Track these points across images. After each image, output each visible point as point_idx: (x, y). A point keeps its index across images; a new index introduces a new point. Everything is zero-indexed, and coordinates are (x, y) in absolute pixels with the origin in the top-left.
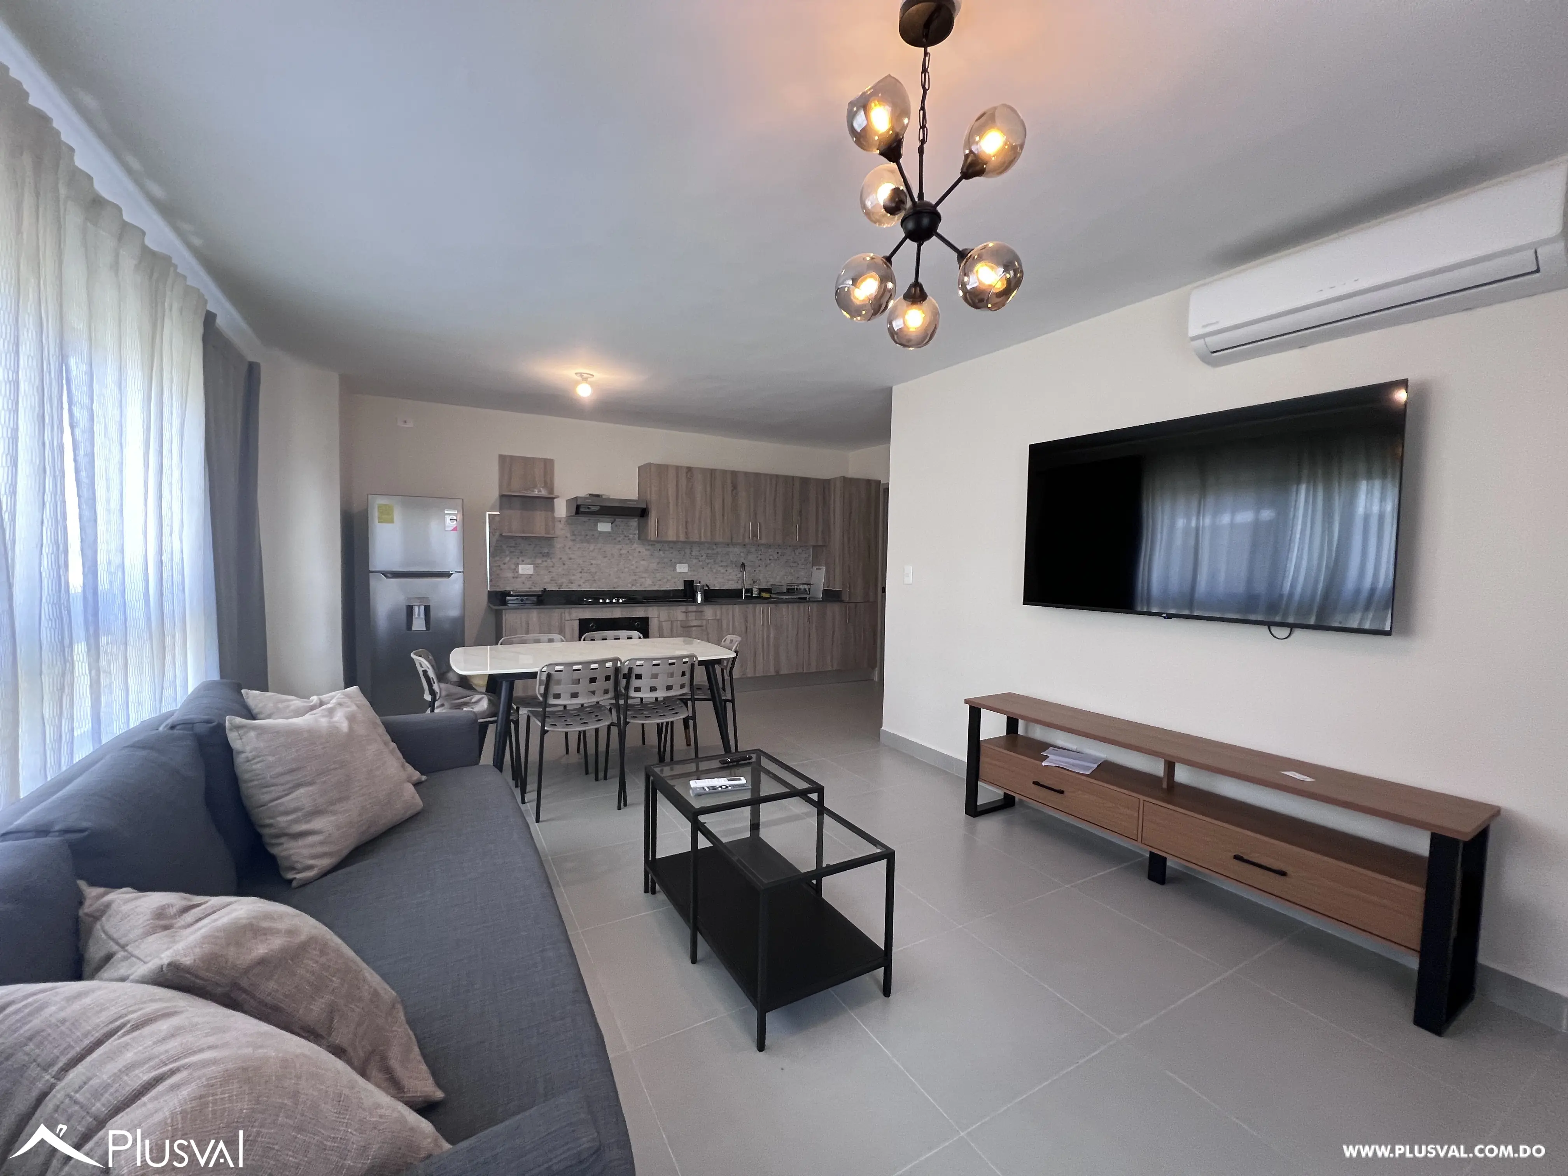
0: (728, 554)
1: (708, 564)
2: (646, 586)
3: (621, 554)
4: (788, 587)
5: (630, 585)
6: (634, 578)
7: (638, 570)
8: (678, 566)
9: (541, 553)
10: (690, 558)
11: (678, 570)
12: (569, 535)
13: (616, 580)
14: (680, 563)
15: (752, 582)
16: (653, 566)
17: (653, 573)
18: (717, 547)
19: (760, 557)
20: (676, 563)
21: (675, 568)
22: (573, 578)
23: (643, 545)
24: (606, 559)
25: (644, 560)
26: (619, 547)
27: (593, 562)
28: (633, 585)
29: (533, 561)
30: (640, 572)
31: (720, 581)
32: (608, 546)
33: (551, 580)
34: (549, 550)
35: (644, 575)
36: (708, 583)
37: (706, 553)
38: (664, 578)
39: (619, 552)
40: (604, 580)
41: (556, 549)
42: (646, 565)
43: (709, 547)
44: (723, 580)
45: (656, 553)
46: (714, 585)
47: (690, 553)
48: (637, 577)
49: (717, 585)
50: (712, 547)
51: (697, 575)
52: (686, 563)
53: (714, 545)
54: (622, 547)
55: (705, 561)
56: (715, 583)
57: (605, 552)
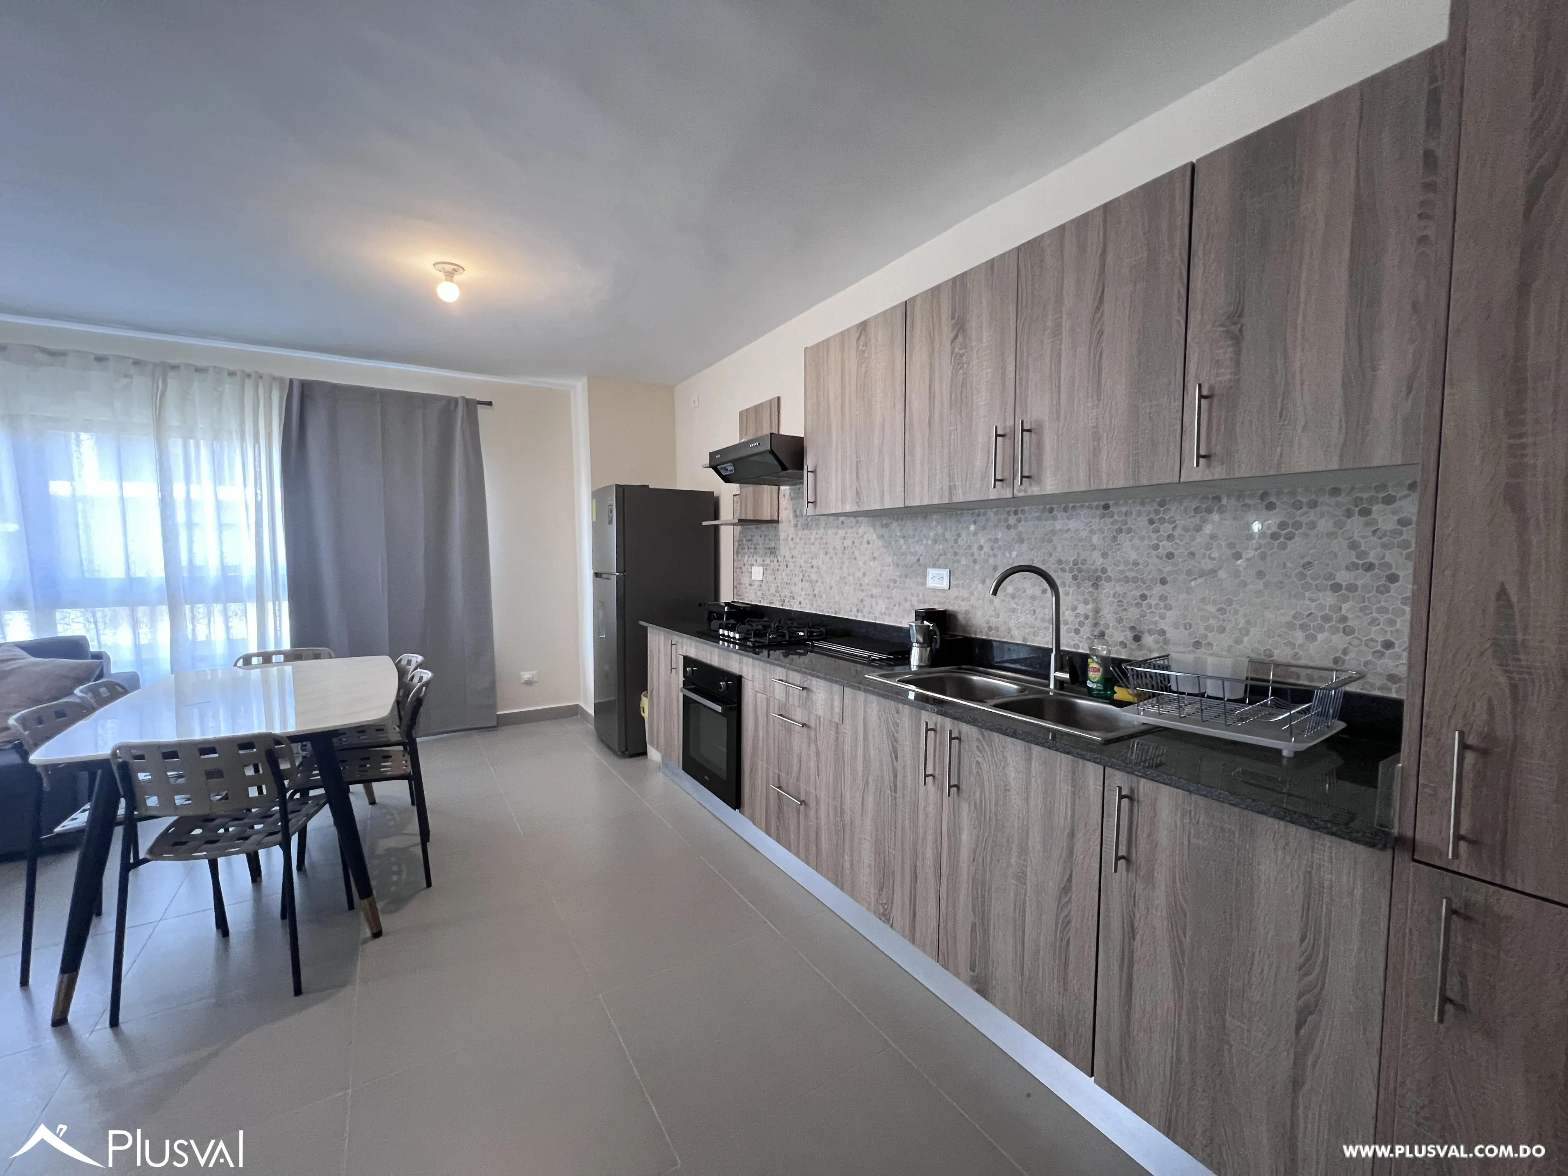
0: (1050, 541)
1: (995, 569)
2: (877, 615)
3: (844, 548)
4: (1249, 682)
6: (861, 595)
7: (866, 580)
8: (931, 572)
9: (769, 548)
10: (956, 554)
11: (931, 583)
12: (791, 517)
14: (934, 566)
15: (1130, 635)
16: (891, 572)
17: (888, 587)
18: (1019, 521)
19: (1166, 546)
20: (926, 567)
21: (924, 576)
22: (793, 589)
23: (874, 526)
24: (828, 557)
25: (875, 559)
26: (841, 533)
27: (814, 562)
29: (764, 561)
30: (868, 585)
31: (1022, 619)
32: (830, 532)
33: (776, 591)
34: (775, 544)
35: (875, 591)
36: (993, 621)
37: (990, 540)
38: (906, 600)
39: (843, 543)
40: (824, 597)
41: (781, 541)
42: (878, 570)
43: (999, 521)
44: (1030, 619)
45: (894, 543)
46: (1009, 630)
47: (956, 541)
48: (864, 594)
49: (1015, 632)
50: (1006, 520)
51: (969, 600)
52: (945, 567)
53: (1012, 513)
54: (846, 533)
55: (987, 561)
56: (1012, 623)
57: (826, 544)
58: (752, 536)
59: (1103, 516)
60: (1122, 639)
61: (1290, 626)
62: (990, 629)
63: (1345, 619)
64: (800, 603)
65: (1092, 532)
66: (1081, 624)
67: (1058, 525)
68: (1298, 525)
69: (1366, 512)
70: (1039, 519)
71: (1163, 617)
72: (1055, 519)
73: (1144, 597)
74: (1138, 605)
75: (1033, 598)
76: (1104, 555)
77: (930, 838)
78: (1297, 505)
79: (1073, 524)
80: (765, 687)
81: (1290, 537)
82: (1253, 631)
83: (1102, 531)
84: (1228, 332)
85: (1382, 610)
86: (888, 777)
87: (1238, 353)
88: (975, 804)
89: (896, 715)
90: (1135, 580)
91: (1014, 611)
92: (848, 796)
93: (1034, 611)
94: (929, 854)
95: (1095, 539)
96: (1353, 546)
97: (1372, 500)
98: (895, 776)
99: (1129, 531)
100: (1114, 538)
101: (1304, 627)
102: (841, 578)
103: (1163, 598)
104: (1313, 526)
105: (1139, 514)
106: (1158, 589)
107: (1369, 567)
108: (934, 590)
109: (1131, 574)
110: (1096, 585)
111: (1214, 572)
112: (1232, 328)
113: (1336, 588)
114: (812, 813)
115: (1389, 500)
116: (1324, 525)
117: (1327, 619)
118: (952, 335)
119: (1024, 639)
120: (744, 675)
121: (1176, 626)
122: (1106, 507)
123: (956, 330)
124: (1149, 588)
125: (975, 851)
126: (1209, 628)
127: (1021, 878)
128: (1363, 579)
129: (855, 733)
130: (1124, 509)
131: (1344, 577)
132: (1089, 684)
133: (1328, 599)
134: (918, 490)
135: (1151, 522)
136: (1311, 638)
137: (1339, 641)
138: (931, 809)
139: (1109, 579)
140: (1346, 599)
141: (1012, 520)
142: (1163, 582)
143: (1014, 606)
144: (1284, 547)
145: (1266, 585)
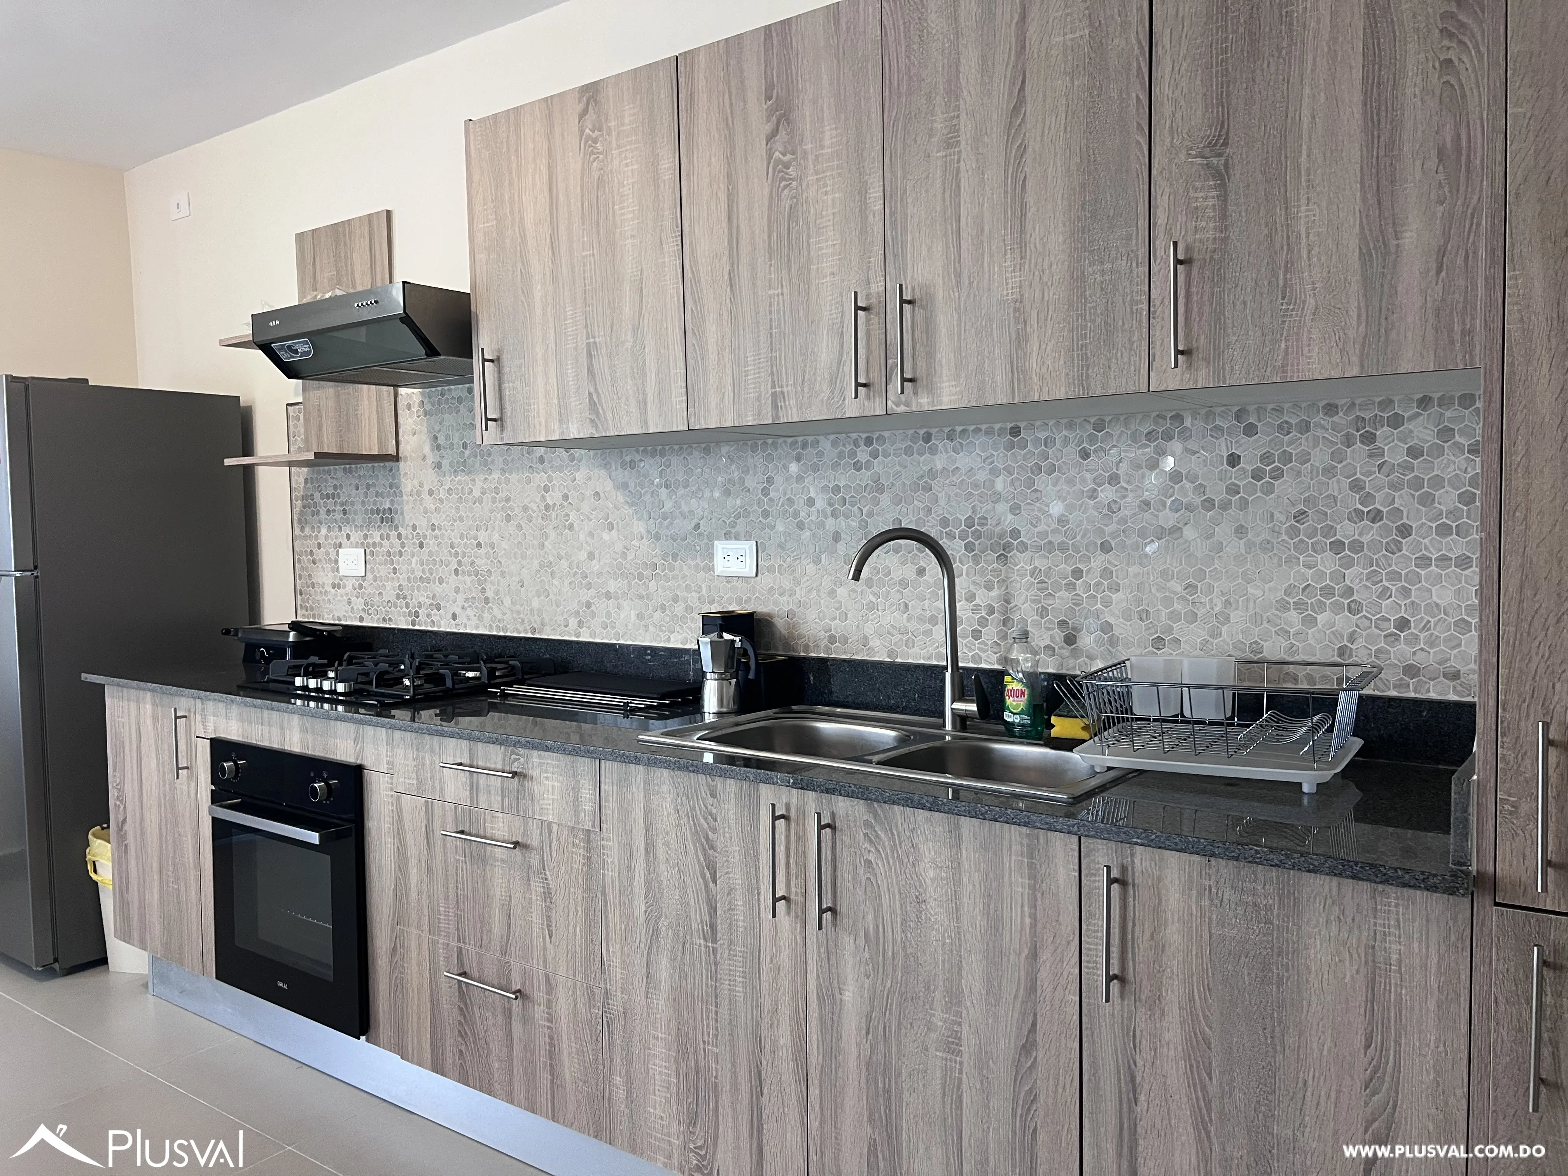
0: (928, 488)
1: (837, 537)
2: (621, 628)
3: (547, 507)
5: (573, 622)
6: (587, 595)
7: (595, 566)
8: (720, 546)
9: (378, 512)
10: (766, 514)
11: (721, 566)
12: (427, 449)
13: (536, 603)
14: (728, 536)
15: (1059, 635)
17: (640, 577)
18: (875, 455)
20: (711, 538)
21: (711, 557)
22: (438, 589)
23: (606, 466)
24: (511, 528)
25: (611, 527)
26: (540, 478)
27: (483, 537)
28: (580, 624)
29: (365, 537)
30: (599, 574)
31: (886, 621)
32: (514, 477)
33: (398, 597)
34: (392, 502)
35: (613, 586)
36: (838, 628)
37: (824, 489)
38: (676, 599)
39: (543, 498)
40: (507, 601)
41: (405, 497)
42: (619, 547)
43: (841, 456)
44: (901, 619)
45: (648, 496)
46: (865, 641)
47: (765, 492)
48: (592, 592)
49: (875, 643)
50: (853, 454)
51: (793, 593)
52: (748, 537)
53: (862, 443)
54: (550, 479)
55: (822, 525)
56: (869, 629)
57: (508, 500)
58: (335, 487)
59: (1010, 447)
60: (1048, 642)
61: (1284, 606)
62: (832, 639)
63: (1350, 591)
64: (454, 616)
65: (995, 472)
66: (983, 622)
67: (939, 461)
68: (1287, 458)
69: (1369, 438)
70: (908, 451)
71: (1107, 603)
72: (933, 451)
73: (1078, 573)
74: (1071, 586)
75: (903, 583)
76: (1015, 509)
77: (785, 1011)
78: (1284, 429)
79: (963, 461)
80: (420, 783)
81: (1277, 475)
82: (1235, 616)
83: (1009, 471)
84: (1208, 166)
85: (1395, 576)
86: (698, 915)
87: (1223, 199)
88: (866, 935)
89: (710, 800)
90: (1063, 547)
91: (871, 606)
92: (616, 962)
93: (906, 606)
94: (784, 1036)
95: (1000, 484)
96: (1356, 486)
97: (1376, 421)
98: (713, 910)
99: (1051, 470)
100: (1030, 483)
101: (1300, 606)
102: (541, 566)
103: (1106, 573)
104: (1305, 458)
105: (1066, 441)
106: (1098, 561)
107: (1376, 516)
108: (728, 578)
109: (1057, 539)
110: (1003, 558)
111: (1176, 530)
112: (1215, 161)
113: (1337, 546)
114: (539, 1012)
115: (1396, 421)
116: (1320, 457)
117: (1328, 592)
118: (768, 128)
119: (891, 653)
120: (367, 763)
121: (1127, 615)
122: (1015, 431)
123: (774, 119)
124: (1086, 559)
125: (869, 1019)
126: (1174, 616)
127: (952, 1045)
128: (1371, 534)
129: (628, 847)
130: (1042, 435)
131: (1346, 531)
132: (1008, 717)
133: (1327, 562)
134: (713, 400)
135: (1085, 455)
136: (1310, 621)
137: (1344, 622)
138: (785, 958)
139: (1023, 548)
140: (1349, 564)
141: (863, 455)
142: (1106, 548)
143: (872, 598)
144: (1269, 490)
145: (1250, 546)
